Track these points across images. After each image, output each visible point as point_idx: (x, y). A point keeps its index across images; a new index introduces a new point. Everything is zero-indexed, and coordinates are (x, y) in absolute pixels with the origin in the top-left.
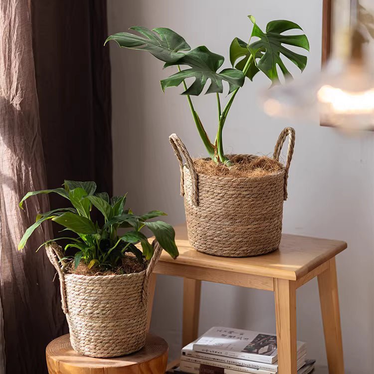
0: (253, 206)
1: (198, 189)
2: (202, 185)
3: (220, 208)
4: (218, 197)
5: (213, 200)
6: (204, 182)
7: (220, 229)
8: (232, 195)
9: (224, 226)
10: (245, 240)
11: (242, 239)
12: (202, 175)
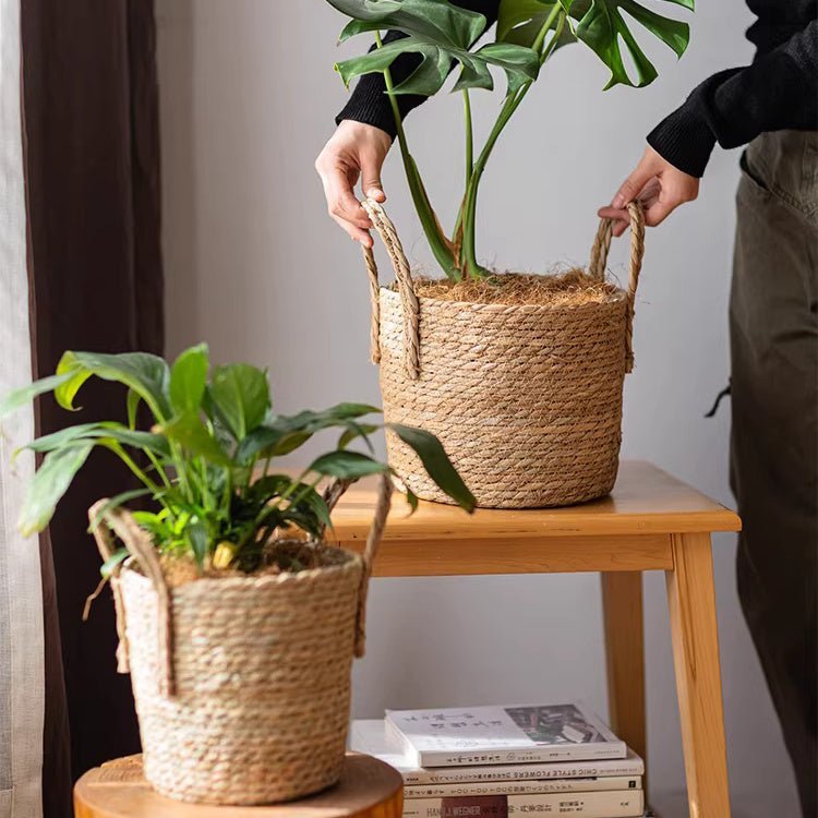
0: (557, 376)
1: (419, 337)
2: (431, 327)
3: (476, 381)
4: (471, 355)
5: (458, 363)
6: (433, 319)
7: (477, 435)
8: (506, 347)
9: (486, 428)
10: (539, 463)
11: (529, 460)
12: (431, 301)
